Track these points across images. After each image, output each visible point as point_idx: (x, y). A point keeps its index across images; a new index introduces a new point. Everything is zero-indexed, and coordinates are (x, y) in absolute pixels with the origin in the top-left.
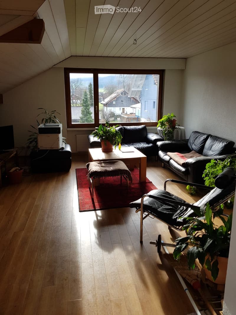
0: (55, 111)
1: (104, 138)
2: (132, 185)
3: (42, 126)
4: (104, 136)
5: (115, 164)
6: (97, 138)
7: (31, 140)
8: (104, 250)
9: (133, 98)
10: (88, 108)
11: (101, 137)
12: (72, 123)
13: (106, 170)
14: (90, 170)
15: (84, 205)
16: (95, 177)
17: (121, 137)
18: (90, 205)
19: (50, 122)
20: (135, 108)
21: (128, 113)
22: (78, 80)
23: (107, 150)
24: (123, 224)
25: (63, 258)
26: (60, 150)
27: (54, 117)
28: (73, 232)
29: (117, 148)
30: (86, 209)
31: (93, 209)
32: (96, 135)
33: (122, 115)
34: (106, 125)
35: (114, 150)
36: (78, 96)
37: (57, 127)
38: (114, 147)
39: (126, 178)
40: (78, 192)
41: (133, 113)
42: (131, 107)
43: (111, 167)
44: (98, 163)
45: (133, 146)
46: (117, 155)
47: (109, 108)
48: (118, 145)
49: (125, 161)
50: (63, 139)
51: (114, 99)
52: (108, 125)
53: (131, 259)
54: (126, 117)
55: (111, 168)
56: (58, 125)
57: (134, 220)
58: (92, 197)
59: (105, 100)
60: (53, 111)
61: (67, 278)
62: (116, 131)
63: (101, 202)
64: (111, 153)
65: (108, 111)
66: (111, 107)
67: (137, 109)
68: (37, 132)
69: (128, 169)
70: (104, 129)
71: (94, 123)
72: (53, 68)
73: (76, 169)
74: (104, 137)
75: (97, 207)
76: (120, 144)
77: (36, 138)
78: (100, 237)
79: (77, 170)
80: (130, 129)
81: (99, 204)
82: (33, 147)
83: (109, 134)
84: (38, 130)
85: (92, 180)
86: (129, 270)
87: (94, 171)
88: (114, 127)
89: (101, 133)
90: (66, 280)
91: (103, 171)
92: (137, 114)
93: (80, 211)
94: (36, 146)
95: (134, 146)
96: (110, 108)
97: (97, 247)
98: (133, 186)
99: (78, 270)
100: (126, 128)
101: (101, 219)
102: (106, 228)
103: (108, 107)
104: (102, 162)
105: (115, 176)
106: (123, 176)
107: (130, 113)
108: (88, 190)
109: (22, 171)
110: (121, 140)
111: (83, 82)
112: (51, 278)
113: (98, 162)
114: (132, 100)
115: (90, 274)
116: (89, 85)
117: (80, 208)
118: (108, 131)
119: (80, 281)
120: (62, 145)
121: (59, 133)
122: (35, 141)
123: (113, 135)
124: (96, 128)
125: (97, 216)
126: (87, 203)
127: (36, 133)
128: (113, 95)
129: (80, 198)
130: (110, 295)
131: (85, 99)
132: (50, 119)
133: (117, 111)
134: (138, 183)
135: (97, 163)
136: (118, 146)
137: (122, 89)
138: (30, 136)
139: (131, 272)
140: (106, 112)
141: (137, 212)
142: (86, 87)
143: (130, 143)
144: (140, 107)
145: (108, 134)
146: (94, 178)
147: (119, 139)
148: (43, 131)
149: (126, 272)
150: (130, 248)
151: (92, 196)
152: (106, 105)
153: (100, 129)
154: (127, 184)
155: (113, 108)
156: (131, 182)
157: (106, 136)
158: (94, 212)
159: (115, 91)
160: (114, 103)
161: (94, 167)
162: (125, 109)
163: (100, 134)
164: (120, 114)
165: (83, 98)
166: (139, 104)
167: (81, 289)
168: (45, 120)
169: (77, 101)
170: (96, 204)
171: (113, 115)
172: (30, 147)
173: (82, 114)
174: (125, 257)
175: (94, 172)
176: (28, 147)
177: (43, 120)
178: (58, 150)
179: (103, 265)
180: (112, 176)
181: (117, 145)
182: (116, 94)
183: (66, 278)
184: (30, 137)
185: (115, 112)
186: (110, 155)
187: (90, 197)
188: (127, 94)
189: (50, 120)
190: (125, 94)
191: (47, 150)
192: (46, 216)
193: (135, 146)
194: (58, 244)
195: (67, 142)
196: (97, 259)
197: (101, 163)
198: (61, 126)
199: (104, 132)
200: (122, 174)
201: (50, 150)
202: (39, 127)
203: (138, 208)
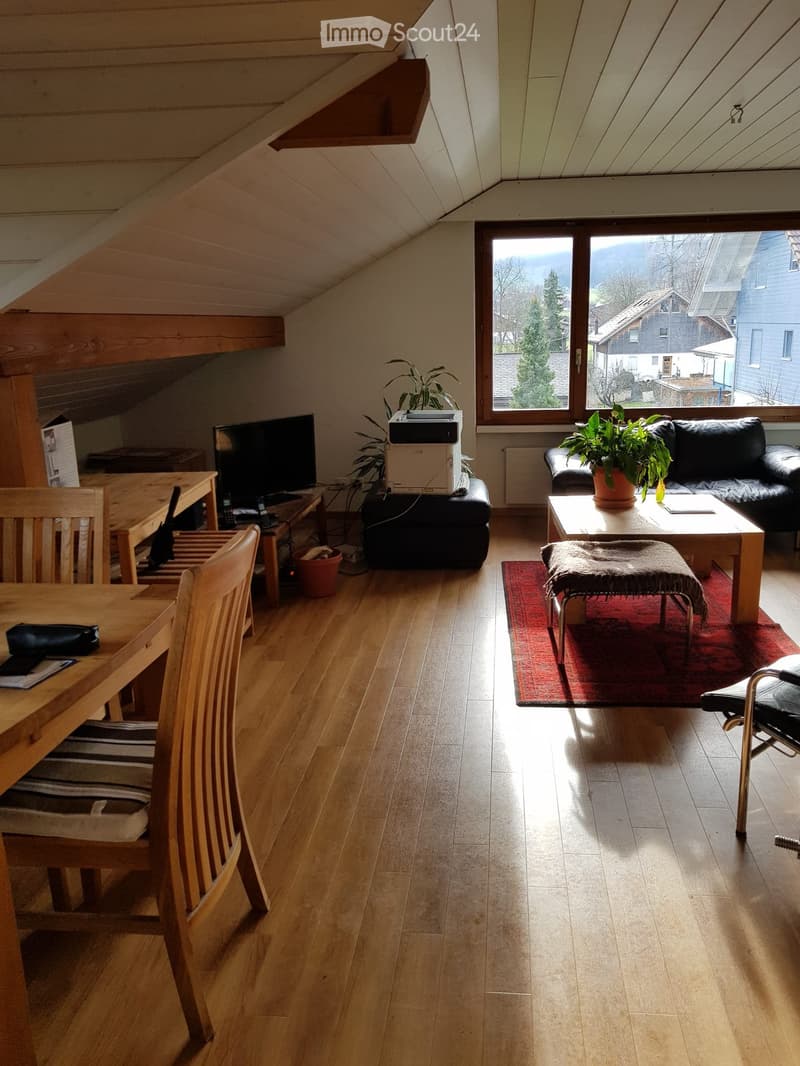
0: (442, 368)
1: (607, 461)
2: (705, 632)
3: (399, 417)
4: (606, 454)
5: (643, 551)
6: (580, 462)
7: (364, 463)
8: (605, 843)
9: (705, 318)
10: (540, 357)
11: (593, 457)
12: (494, 409)
13: (609, 570)
14: (555, 569)
15: (533, 683)
16: (570, 593)
17: (666, 458)
18: (551, 686)
19: (424, 404)
20: (711, 355)
21: (685, 374)
22: (510, 265)
23: (616, 503)
24: (671, 764)
25: (467, 850)
26: (455, 499)
27: (436, 389)
28: (496, 768)
29: (651, 498)
30: (539, 700)
31: (564, 700)
32: (578, 448)
33: (662, 382)
34: (615, 414)
35: (637, 505)
36: (506, 317)
37: (448, 421)
38: (638, 494)
39: (683, 604)
40: (512, 641)
41: (702, 374)
42: (698, 354)
43: (628, 561)
44: (584, 547)
45: (706, 491)
46: (650, 521)
47: (613, 359)
48: (655, 485)
49: (680, 542)
50: (462, 462)
51: (634, 326)
52: (622, 414)
53: (701, 888)
54: (678, 387)
55: (631, 566)
56: (452, 416)
57: (713, 755)
58: (560, 659)
59: (600, 330)
60: (436, 370)
61: (482, 916)
62: (650, 439)
63: (591, 681)
64: (627, 514)
65: (609, 370)
66: (621, 353)
67: (720, 360)
68: (385, 435)
69: (691, 574)
70: (604, 429)
71: (567, 408)
72: (442, 223)
73: (503, 564)
74: (603, 458)
75: (578, 696)
76: (661, 485)
77: (381, 457)
78: (591, 799)
79: (507, 565)
80: (698, 432)
81: (583, 687)
82: (371, 485)
83: (622, 445)
84: (388, 429)
85: (561, 604)
86: (696, 925)
87: (571, 571)
88: (642, 421)
89: (595, 441)
90: (477, 922)
91: (599, 576)
92: (719, 379)
93: (521, 704)
94: (380, 483)
95: (711, 491)
96: (619, 357)
97: (581, 829)
98: (705, 635)
99: (518, 897)
100: (684, 426)
101: (592, 740)
102: (609, 771)
103: (612, 353)
104: (598, 543)
105: (643, 594)
106: (672, 596)
107: (693, 375)
108: (546, 634)
109: (339, 558)
110: (665, 470)
111: (527, 270)
112: (431, 907)
113: (583, 543)
114: (700, 329)
115: (558, 918)
116: (547, 277)
117: (518, 694)
118: (620, 436)
119: (525, 934)
120: (459, 480)
121: (454, 440)
122: (376, 466)
123: (639, 451)
124: (577, 424)
125: (577, 725)
126: (541, 679)
127: (381, 441)
128: (631, 312)
129: (519, 659)
130: (628, 997)
131: (532, 328)
132: (425, 393)
133: (645, 366)
134: (728, 627)
135: (580, 546)
136: (654, 491)
137: (666, 290)
138: (364, 449)
139: (703, 935)
140: (601, 372)
141: (727, 727)
142: (535, 285)
143: (698, 482)
144: (733, 352)
145: (620, 448)
146: (567, 596)
147: (659, 465)
148: (403, 434)
149: (683, 931)
150: (698, 849)
151: (560, 655)
152: (604, 346)
153: (591, 429)
154: (687, 627)
155: (628, 355)
156: (704, 619)
157: (612, 454)
158: (565, 711)
159: (641, 295)
160: (634, 338)
161: (568, 559)
162: (674, 360)
163: (589, 445)
164: (655, 376)
165: (527, 325)
166: (729, 340)
167: (527, 961)
168: (408, 398)
169: (503, 333)
170: (574, 684)
171: (626, 380)
172: (360, 485)
173: (520, 379)
174: (680, 878)
175: (569, 574)
176: (356, 485)
177: (403, 397)
178: (447, 497)
179: (603, 894)
180: (635, 592)
181: (650, 484)
182: (640, 309)
183: (478, 917)
184: (363, 454)
185: (634, 372)
186: (624, 520)
187: (553, 658)
188: (681, 307)
189: (424, 398)
190: (675, 308)
191: (413, 497)
192: (411, 707)
193: (717, 493)
194: (452, 803)
195: (475, 471)
196: (580, 869)
197: (594, 546)
198: (458, 417)
199: (604, 440)
200: (668, 589)
201: (424, 496)
202: (390, 421)
203: (732, 714)
